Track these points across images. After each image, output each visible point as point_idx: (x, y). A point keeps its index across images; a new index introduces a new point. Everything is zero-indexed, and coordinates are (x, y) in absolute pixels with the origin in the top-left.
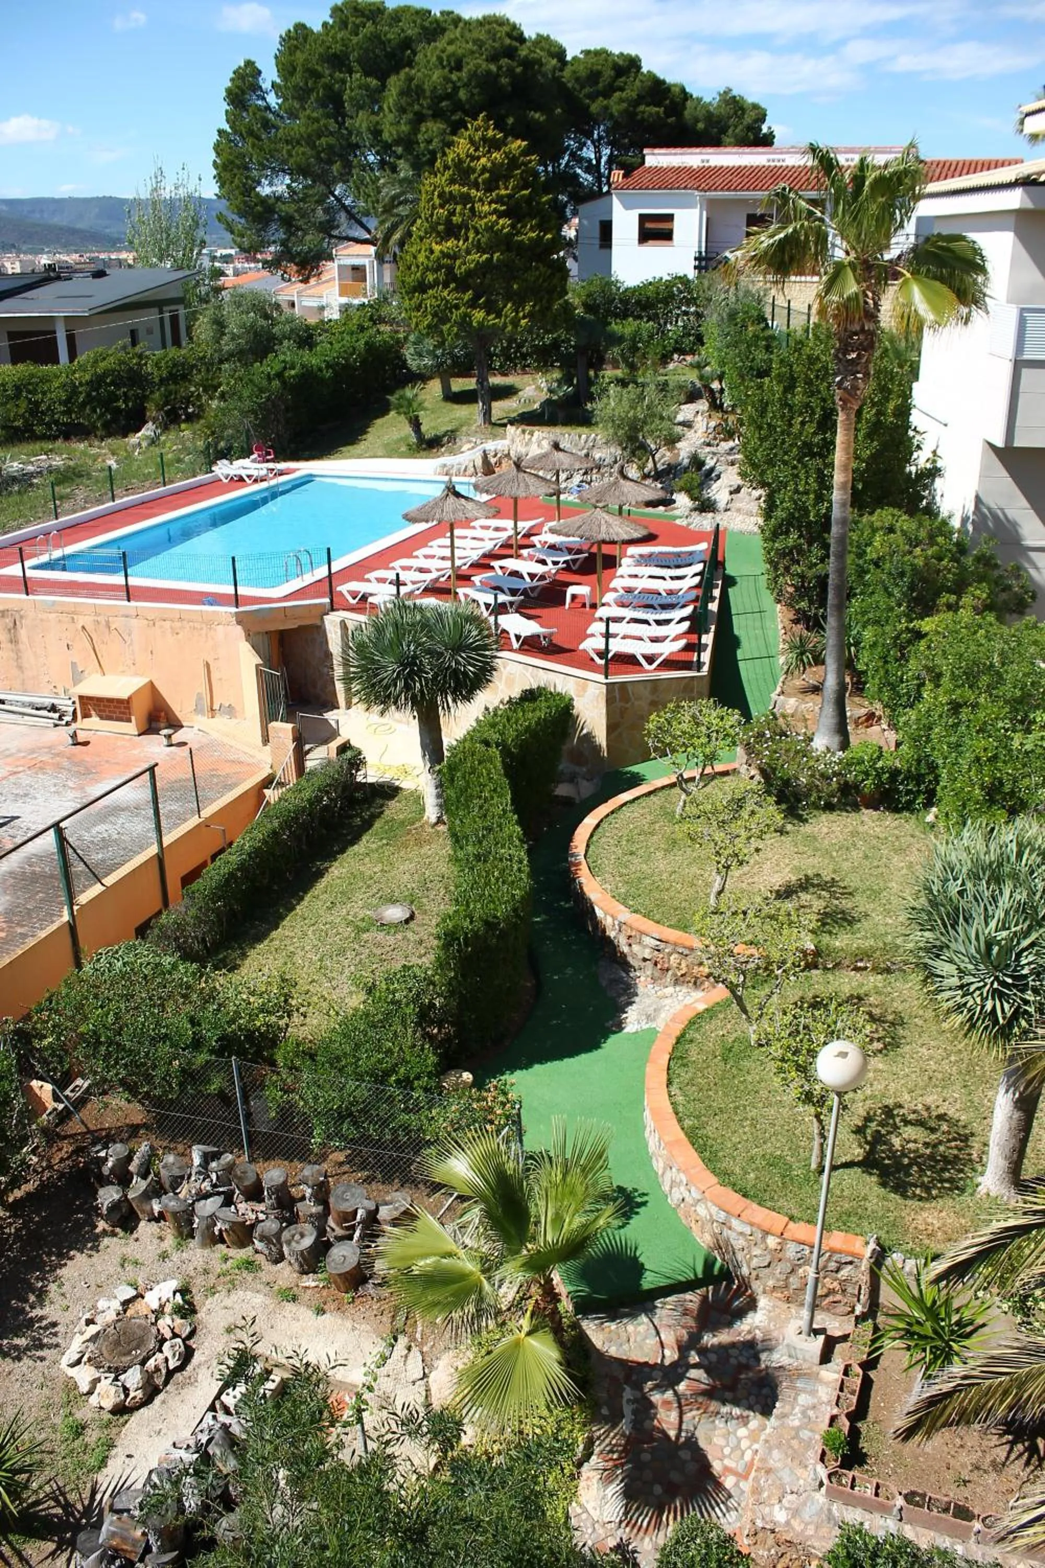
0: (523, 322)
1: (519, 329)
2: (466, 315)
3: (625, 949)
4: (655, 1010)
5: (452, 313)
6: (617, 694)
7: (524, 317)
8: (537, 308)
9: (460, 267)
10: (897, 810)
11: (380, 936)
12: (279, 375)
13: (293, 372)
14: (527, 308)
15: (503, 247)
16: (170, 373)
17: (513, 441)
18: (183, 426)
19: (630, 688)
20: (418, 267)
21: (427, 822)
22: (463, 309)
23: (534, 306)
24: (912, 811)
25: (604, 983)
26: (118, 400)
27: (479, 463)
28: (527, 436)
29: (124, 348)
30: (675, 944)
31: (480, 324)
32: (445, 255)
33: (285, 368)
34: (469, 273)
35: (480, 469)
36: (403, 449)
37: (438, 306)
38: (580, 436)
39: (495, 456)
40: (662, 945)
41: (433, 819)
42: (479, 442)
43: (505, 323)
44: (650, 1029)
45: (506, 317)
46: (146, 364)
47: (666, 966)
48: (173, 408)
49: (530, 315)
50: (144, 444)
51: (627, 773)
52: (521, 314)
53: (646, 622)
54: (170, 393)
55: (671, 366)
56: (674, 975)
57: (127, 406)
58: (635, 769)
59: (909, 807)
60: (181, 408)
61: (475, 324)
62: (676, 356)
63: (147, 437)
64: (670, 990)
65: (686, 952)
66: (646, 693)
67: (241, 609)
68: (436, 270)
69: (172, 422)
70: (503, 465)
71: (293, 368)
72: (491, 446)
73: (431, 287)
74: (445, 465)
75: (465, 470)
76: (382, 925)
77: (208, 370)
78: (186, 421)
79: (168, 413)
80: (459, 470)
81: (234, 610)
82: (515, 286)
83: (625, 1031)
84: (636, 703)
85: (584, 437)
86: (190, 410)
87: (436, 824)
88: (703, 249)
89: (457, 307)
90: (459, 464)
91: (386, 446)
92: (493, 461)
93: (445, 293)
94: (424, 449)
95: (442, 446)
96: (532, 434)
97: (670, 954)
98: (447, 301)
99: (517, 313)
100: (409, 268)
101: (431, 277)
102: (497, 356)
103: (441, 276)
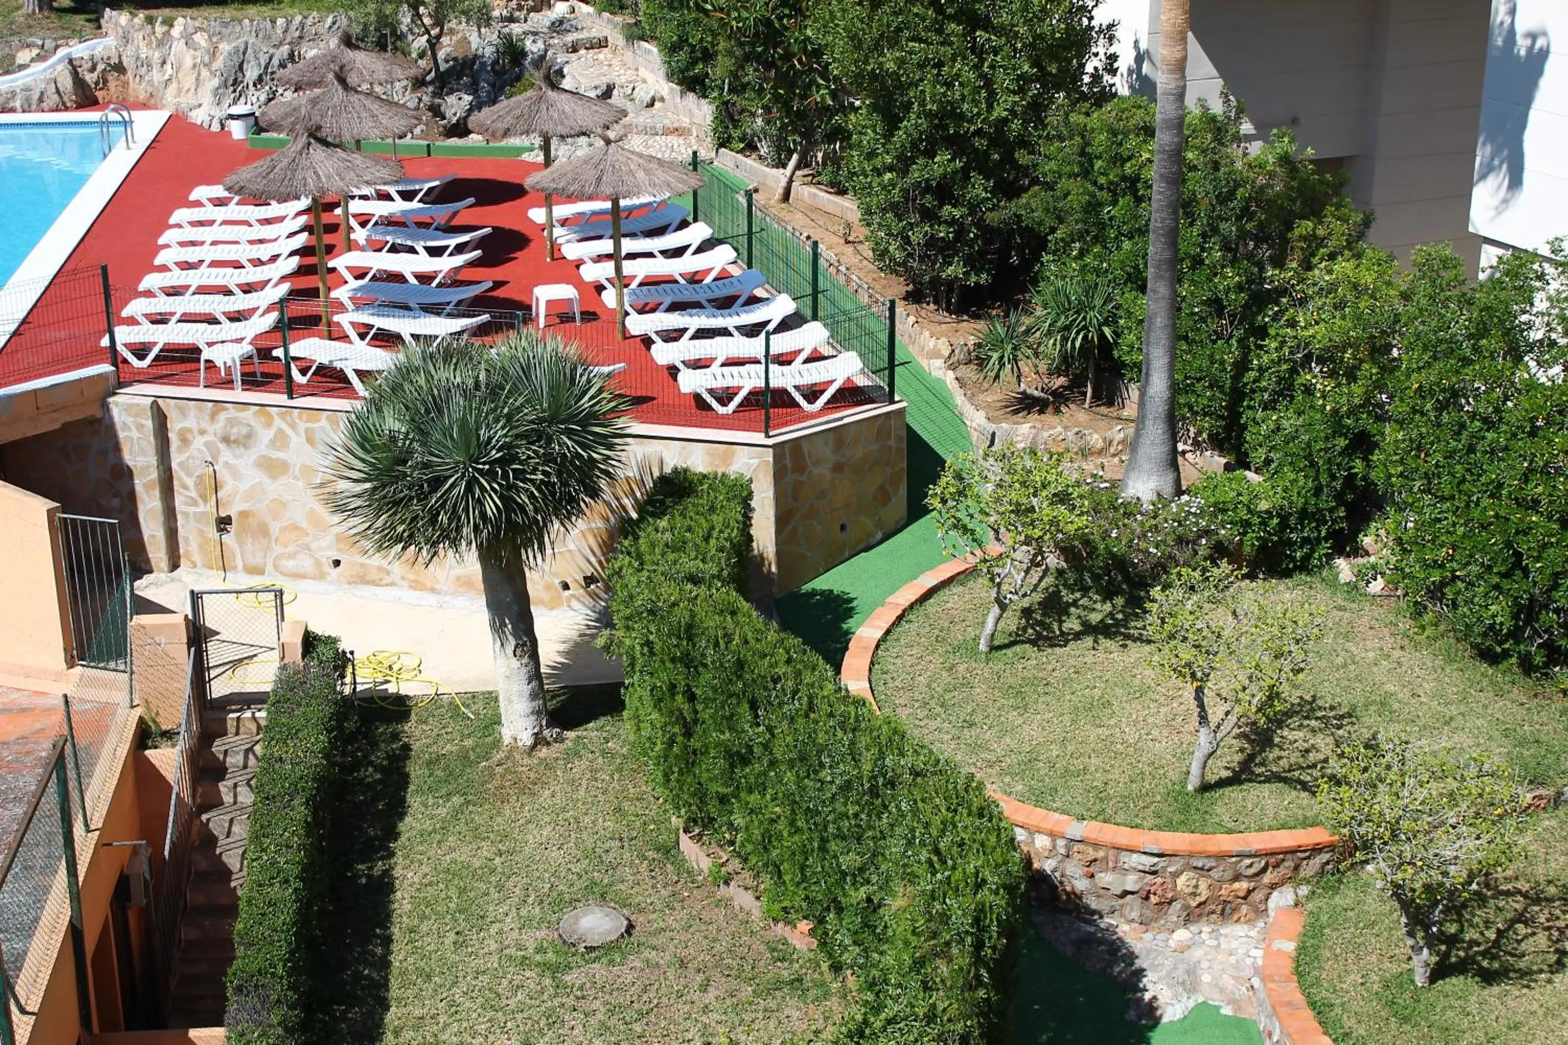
3: (1081, 885)
4: (1188, 972)
6: (788, 462)
10: (1287, 574)
11: (598, 970)
17: (126, 39)
19: (806, 447)
21: (513, 748)
24: (1309, 572)
25: (1069, 951)
27: (66, 83)
28: (159, 29)
30: (1191, 855)
35: (70, 98)
38: (273, 22)
39: (93, 69)
40: (1162, 863)
41: (526, 739)
44: (1198, 1006)
47: (1170, 895)
51: (814, 593)
53: (724, 332)
56: (1186, 907)
58: (822, 583)
59: (1304, 567)
64: (1182, 935)
65: (1209, 863)
66: (827, 451)
70: (112, 84)
72: (79, 50)
75: (41, 100)
76: (590, 949)
80: (28, 100)
83: (1165, 1020)
84: (816, 471)
85: (280, 22)
87: (533, 747)
90: (27, 89)
92: (90, 78)
96: (169, 22)
97: (1176, 875)
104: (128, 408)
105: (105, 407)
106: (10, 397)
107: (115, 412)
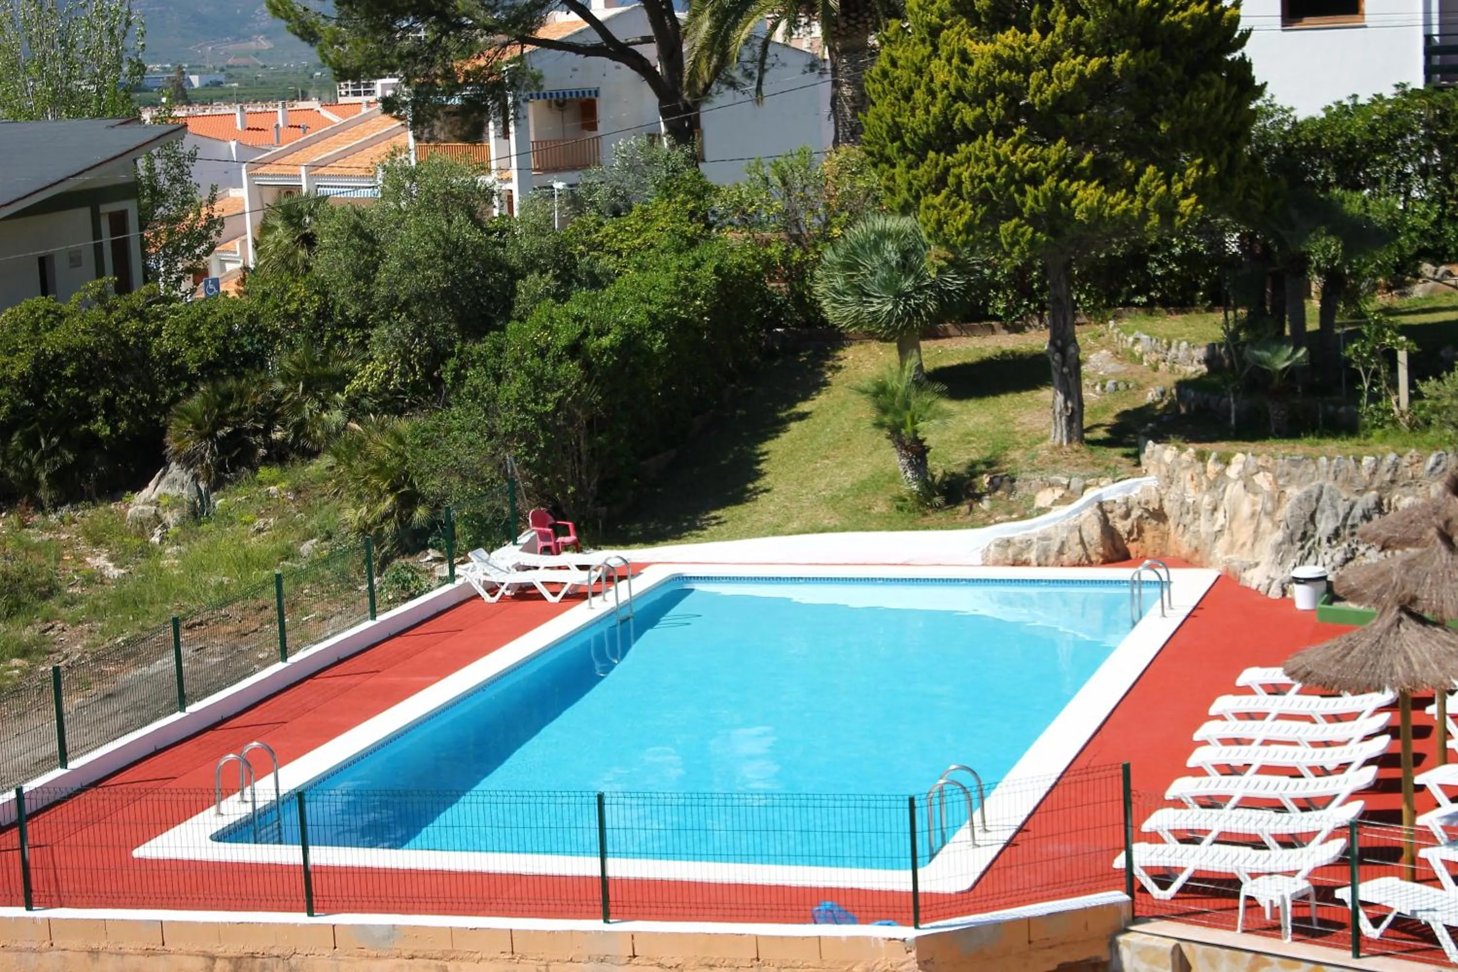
0: (1186, 205)
1: (1178, 222)
2: (1058, 196)
5: (1023, 193)
7: (1186, 194)
8: (1212, 170)
9: (1039, 89)
12: (574, 349)
13: (605, 341)
14: (1192, 173)
15: (1134, 40)
16: (223, 352)
17: (1170, 479)
18: (263, 473)
20: (932, 93)
22: (1050, 182)
23: (1204, 166)
26: (90, 417)
27: (1093, 532)
28: (1212, 467)
29: (101, 298)
31: (1094, 213)
32: (1004, 63)
33: (585, 334)
34: (1062, 102)
35: (1096, 550)
36: (881, 507)
37: (991, 178)
38: (1358, 461)
39: (1127, 515)
42: (1076, 483)
43: (1145, 211)
45: (1147, 196)
46: (157, 333)
48: (237, 433)
49: (1200, 188)
50: (171, 518)
52: (1178, 187)
54: (228, 397)
55: (1419, 290)
57: (114, 429)
60: (256, 432)
61: (1078, 216)
62: (1427, 268)
63: (176, 503)
67: (927, 929)
68: (977, 100)
69: (236, 464)
70: (1148, 535)
71: (601, 333)
72: (1112, 491)
73: (970, 136)
74: (1009, 542)
75: (1061, 552)
77: (312, 341)
78: (267, 461)
79: (225, 445)
80: (1045, 551)
81: (910, 933)
82: (1163, 127)
86: (277, 436)
88: (1435, 30)
89: (1035, 179)
90: (1046, 538)
91: (834, 502)
92: (1122, 526)
93: (1005, 148)
94: (939, 508)
95: (979, 497)
96: (1225, 460)
98: (1012, 167)
99: (1169, 184)
100: (907, 96)
101: (968, 114)
102: (997, 287)
103: (996, 110)
104: (1142, 952)
105: (1114, 947)
106: (998, 925)
107: (1126, 955)
